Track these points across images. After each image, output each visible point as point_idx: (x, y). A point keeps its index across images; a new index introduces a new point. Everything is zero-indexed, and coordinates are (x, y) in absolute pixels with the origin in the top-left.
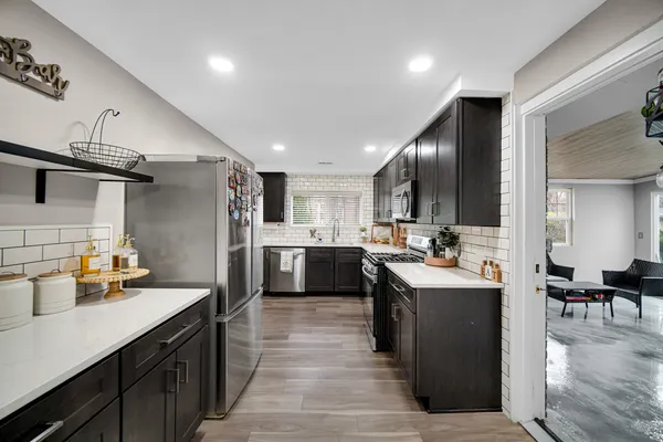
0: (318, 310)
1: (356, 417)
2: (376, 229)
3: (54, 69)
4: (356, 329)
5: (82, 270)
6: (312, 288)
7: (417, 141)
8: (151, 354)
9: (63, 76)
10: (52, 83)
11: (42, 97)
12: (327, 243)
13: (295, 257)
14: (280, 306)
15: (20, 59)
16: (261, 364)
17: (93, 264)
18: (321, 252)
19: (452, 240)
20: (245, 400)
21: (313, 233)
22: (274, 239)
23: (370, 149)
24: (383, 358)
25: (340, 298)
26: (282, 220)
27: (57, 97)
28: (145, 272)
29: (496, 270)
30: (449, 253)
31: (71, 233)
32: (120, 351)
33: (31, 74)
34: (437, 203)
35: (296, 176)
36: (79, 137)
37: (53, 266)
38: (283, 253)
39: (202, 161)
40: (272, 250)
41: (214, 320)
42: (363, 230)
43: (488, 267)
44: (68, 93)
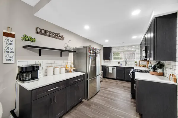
0: (118, 84)
1: (118, 111)
2: (141, 62)
3: (63, 36)
4: (128, 91)
5: (66, 68)
6: (118, 78)
7: (147, 33)
8: (72, 82)
9: (64, 37)
10: (62, 38)
11: (61, 40)
12: (123, 65)
13: (113, 69)
14: (108, 81)
15: (58, 36)
16: (99, 93)
17: (68, 66)
18: (120, 68)
19: (161, 66)
20: (93, 98)
21: (119, 63)
22: (106, 64)
23: (134, 37)
24: (133, 100)
25: (127, 82)
26: (110, 59)
27: (63, 40)
28: (75, 68)
29: (174, 78)
30: (159, 71)
31: (65, 61)
32: (67, 80)
33: (60, 37)
34: (151, 53)
35: (114, 47)
36: (66, 46)
37: (62, 66)
38: (110, 68)
39: (84, 47)
40: (107, 67)
41: (86, 79)
42: (136, 62)
43: (171, 76)
44: (64, 39)
